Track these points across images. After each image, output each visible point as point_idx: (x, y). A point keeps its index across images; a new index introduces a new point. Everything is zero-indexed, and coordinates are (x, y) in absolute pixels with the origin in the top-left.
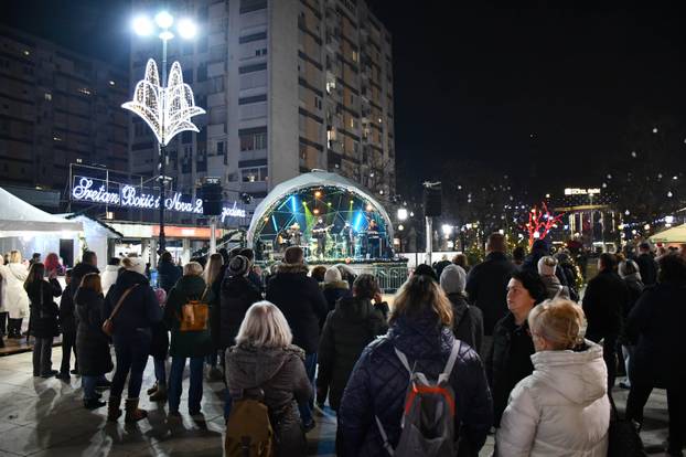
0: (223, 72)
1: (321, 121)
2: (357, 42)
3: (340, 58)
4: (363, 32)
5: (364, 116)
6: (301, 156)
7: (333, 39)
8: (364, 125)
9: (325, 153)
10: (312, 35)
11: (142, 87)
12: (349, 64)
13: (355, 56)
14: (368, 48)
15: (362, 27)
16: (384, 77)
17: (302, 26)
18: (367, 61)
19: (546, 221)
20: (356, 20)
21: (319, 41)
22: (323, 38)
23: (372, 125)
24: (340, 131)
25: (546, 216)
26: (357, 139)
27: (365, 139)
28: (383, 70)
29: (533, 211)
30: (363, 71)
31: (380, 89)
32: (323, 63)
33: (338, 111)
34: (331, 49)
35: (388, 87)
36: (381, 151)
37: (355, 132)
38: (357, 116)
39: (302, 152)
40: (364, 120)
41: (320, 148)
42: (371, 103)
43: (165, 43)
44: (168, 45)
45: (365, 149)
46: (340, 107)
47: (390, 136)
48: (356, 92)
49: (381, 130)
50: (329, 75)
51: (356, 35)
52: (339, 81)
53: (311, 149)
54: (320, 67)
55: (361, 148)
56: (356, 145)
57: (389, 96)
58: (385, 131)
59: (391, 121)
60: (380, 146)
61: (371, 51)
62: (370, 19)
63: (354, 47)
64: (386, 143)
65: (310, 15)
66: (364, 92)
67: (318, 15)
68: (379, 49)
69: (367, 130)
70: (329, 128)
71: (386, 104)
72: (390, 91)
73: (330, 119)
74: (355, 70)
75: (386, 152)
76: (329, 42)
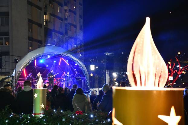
1: (41, 9)
5: (66, 5)
6: (29, 31)
8: (66, 11)
9: (43, 28)
19: (178, 69)
23: (70, 11)
24: (51, 15)
25: (178, 66)
26: (61, 19)
27: (66, 19)
33: (50, 3)
36: (75, 27)
37: (60, 15)
39: (30, 28)
40: (66, 8)
41: (40, 25)
45: (66, 25)
47: (80, 17)
49: (75, 13)
53: (35, 26)
55: (63, 25)
56: (61, 23)
58: (78, 14)
59: (81, 7)
60: (75, 24)
64: (79, 22)
69: (67, 14)
70: (45, 14)
73: (46, 7)
75: (78, 27)
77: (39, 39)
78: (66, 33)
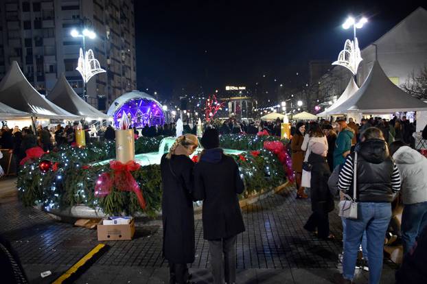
0: (53, 26)
1: (104, 54)
2: (118, 6)
3: (111, 16)
5: (123, 48)
7: (109, 7)
8: (122, 54)
10: (99, 5)
11: (80, 60)
12: (116, 20)
13: (118, 15)
14: (124, 9)
16: (131, 24)
18: (123, 17)
19: (215, 106)
21: (102, 8)
22: (104, 6)
23: (126, 54)
24: (112, 58)
25: (216, 103)
26: (119, 62)
27: (123, 62)
28: (130, 20)
29: (208, 100)
30: (122, 23)
31: (129, 32)
32: (104, 21)
33: (111, 47)
34: (107, 12)
35: (132, 30)
36: (130, 68)
37: (118, 58)
38: (119, 49)
40: (123, 51)
42: (125, 41)
43: (84, 39)
44: (85, 40)
45: (123, 67)
46: (112, 45)
47: (134, 58)
48: (118, 35)
49: (130, 56)
50: (107, 27)
52: (112, 30)
54: (102, 23)
55: (121, 67)
56: (119, 66)
57: (133, 36)
58: (132, 57)
59: (134, 50)
60: (130, 66)
61: (125, 10)
63: (117, 9)
64: (132, 63)
66: (122, 35)
68: (128, 8)
69: (124, 57)
70: (108, 58)
71: (132, 40)
72: (134, 32)
73: (108, 52)
74: (118, 23)
75: (132, 68)
76: (107, 8)
78: (124, 74)
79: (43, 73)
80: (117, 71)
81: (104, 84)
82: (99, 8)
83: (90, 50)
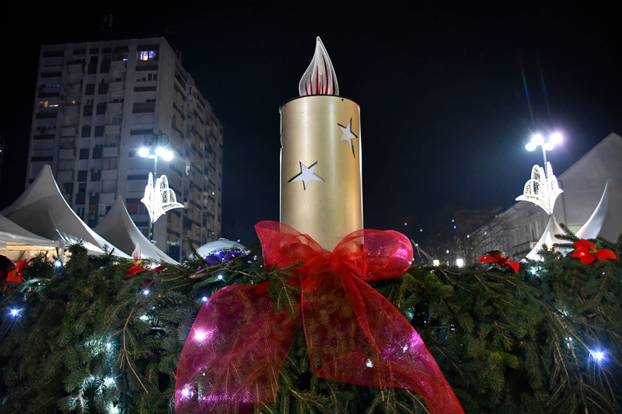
0: (116, 155)
2: (204, 136)
3: (193, 147)
4: (208, 128)
5: (205, 190)
7: (192, 135)
8: (204, 197)
9: (182, 218)
10: (180, 132)
12: (199, 152)
13: (203, 146)
14: (210, 140)
15: (208, 123)
16: (218, 161)
17: (174, 126)
18: (209, 149)
20: (203, 119)
21: (182, 136)
22: (185, 132)
23: (209, 197)
26: (199, 207)
27: (205, 208)
28: (217, 156)
30: (207, 156)
31: (215, 169)
33: (190, 187)
34: (188, 141)
35: (219, 168)
36: (213, 217)
37: (198, 202)
38: (200, 190)
40: (205, 194)
42: (210, 181)
43: (156, 161)
45: (204, 215)
46: (192, 185)
47: (219, 205)
48: (201, 173)
49: (214, 201)
50: (188, 161)
51: (203, 130)
52: (192, 165)
55: (202, 215)
56: (199, 212)
58: (217, 202)
59: (220, 194)
60: (213, 213)
62: (212, 118)
63: (201, 138)
64: (217, 211)
65: (179, 116)
66: (206, 173)
67: (183, 116)
68: (216, 140)
69: (206, 201)
70: (185, 200)
71: (218, 181)
72: (221, 171)
73: (186, 193)
74: (201, 156)
75: (216, 217)
76: (189, 136)
77: (177, 230)
78: (205, 224)
79: (96, 217)
80: (196, 220)
81: (178, 235)
82: (179, 134)
83: (163, 176)
